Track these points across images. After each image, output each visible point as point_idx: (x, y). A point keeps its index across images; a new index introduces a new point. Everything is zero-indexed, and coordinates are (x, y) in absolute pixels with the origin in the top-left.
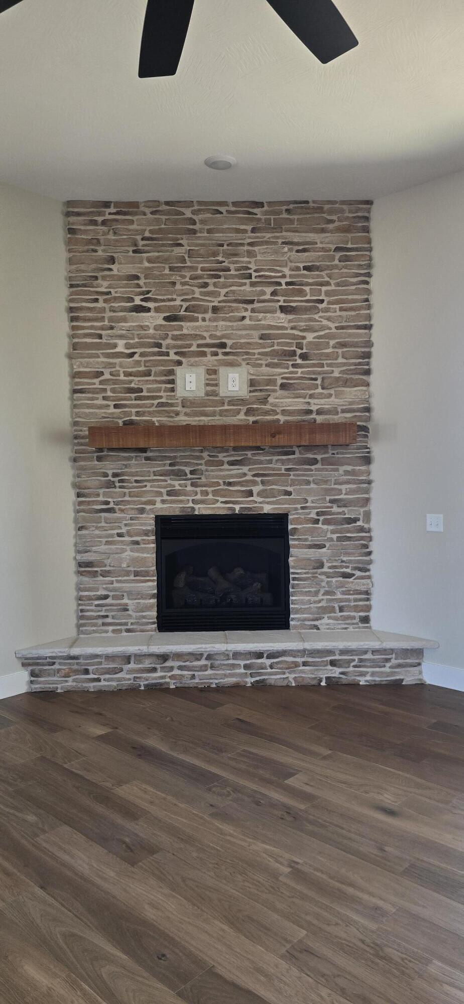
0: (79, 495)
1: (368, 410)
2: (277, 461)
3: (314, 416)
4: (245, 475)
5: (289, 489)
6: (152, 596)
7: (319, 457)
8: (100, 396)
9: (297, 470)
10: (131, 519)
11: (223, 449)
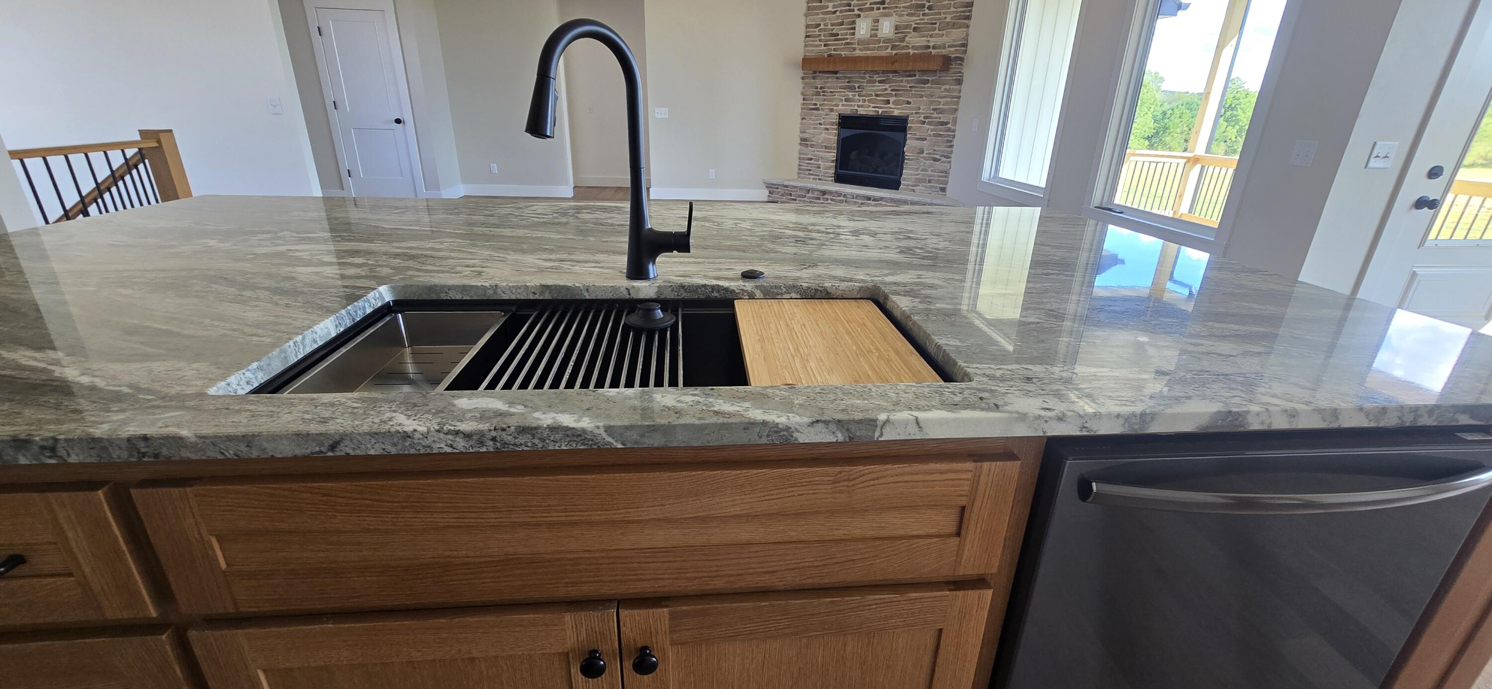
0: (804, 99)
1: (965, 45)
2: (906, 81)
3: (931, 50)
4: (886, 89)
5: (910, 100)
6: (833, 161)
7: (930, 79)
8: (818, 39)
9: (916, 87)
10: (826, 115)
11: (876, 72)
